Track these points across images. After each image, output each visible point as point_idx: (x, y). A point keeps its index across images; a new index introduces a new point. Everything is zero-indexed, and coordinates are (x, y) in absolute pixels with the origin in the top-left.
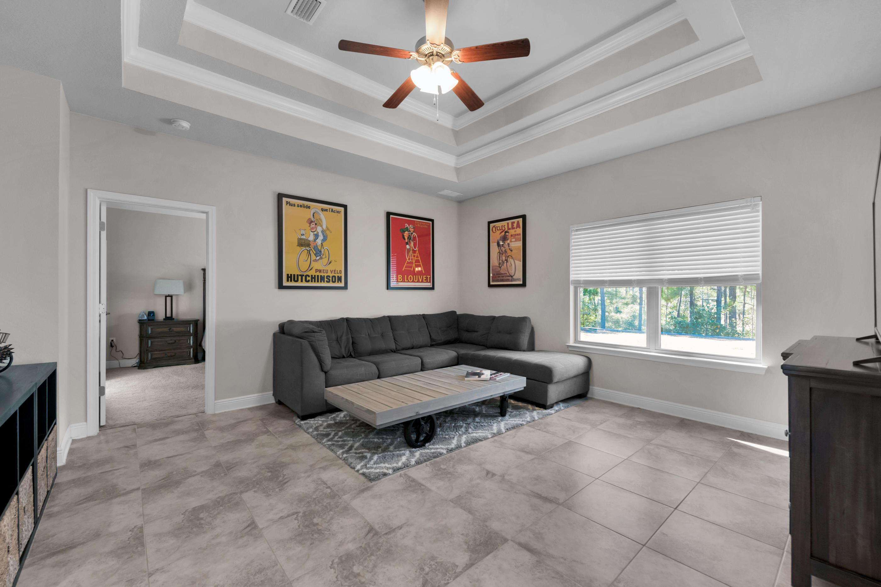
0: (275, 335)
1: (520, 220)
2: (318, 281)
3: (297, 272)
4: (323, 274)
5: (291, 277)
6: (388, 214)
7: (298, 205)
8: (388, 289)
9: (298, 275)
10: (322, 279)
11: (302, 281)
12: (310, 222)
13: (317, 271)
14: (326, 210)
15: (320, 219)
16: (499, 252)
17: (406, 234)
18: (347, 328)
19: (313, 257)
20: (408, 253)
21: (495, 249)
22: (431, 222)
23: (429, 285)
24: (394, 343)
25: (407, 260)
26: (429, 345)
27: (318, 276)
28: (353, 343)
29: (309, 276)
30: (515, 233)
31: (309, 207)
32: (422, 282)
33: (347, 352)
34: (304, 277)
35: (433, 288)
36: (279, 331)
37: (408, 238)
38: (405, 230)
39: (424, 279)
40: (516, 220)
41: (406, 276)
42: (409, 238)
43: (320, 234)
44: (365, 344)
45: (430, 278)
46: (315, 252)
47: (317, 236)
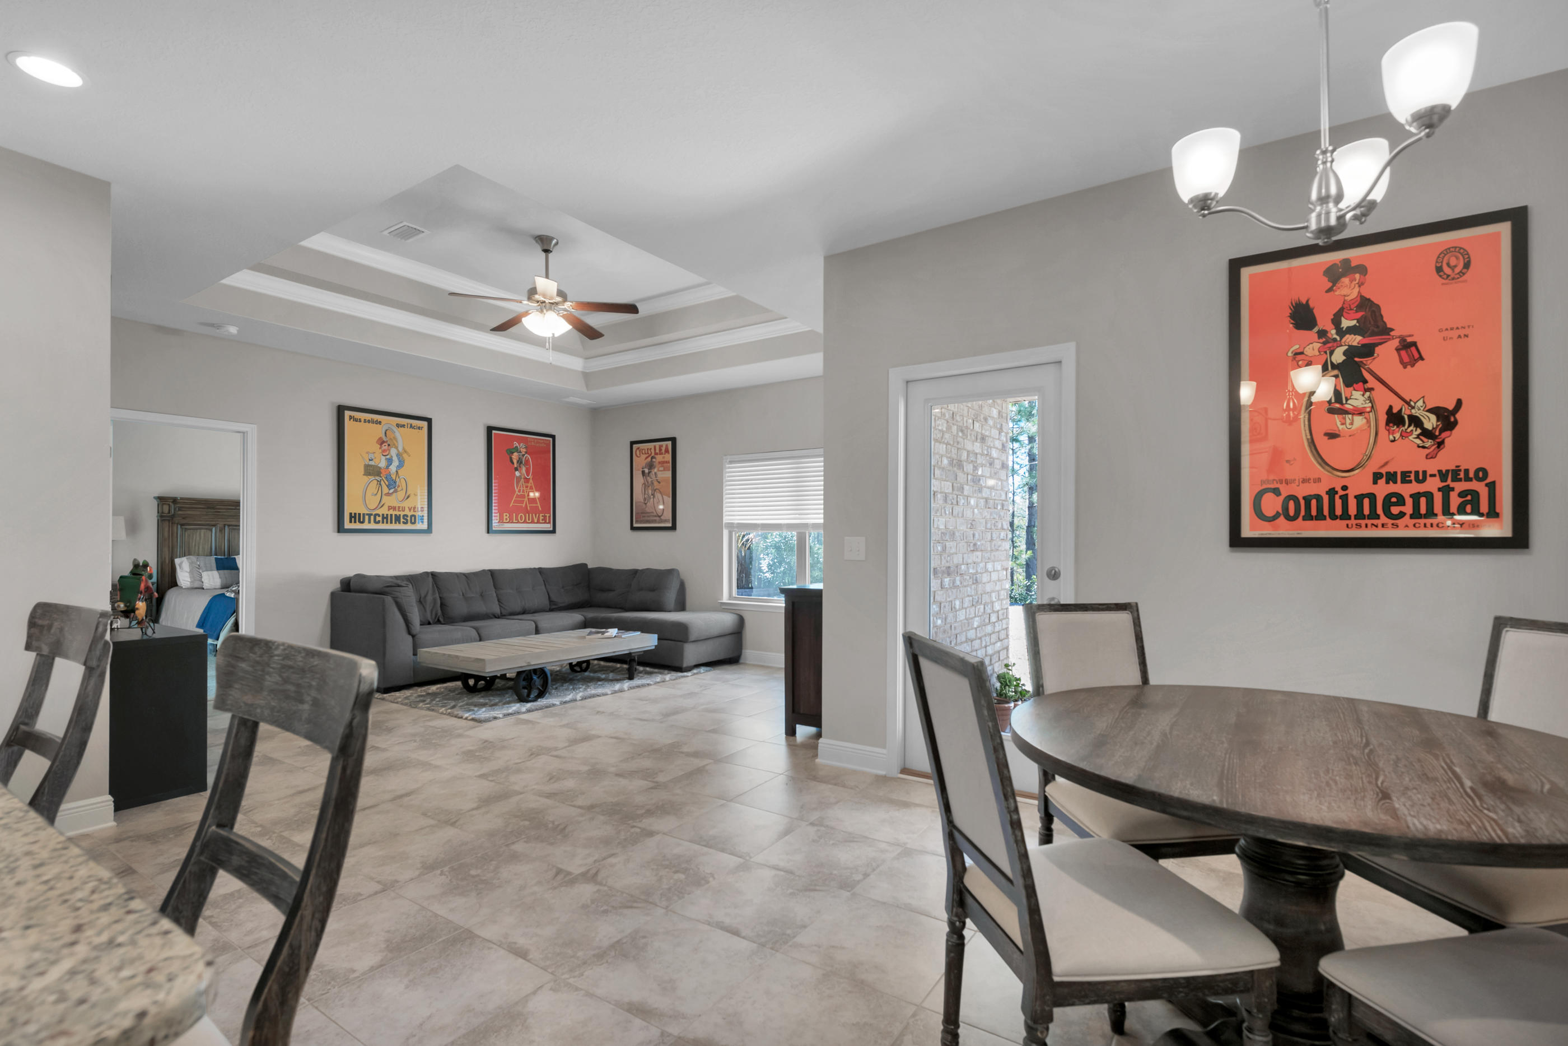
0: (333, 595)
1: (669, 443)
2: (391, 523)
3: (363, 510)
4: (398, 513)
5: (355, 517)
6: (490, 429)
7: (365, 420)
8: (488, 532)
9: (364, 514)
10: (398, 519)
11: (369, 522)
12: (381, 442)
13: (390, 508)
14: (403, 426)
15: (395, 438)
16: (644, 484)
17: (515, 456)
18: (433, 585)
19: (386, 490)
20: (518, 483)
21: (639, 481)
22: (551, 439)
23: (549, 527)
24: (498, 606)
25: (517, 492)
26: (548, 610)
27: (391, 515)
28: (442, 605)
29: (379, 516)
30: (663, 460)
31: (380, 423)
32: (538, 522)
33: (434, 617)
34: (374, 517)
35: (553, 531)
36: (340, 590)
37: (518, 462)
38: (513, 451)
39: (541, 518)
40: (664, 443)
41: (514, 515)
42: (520, 462)
43: (395, 458)
44: (459, 607)
45: (550, 517)
46: (387, 483)
47: (390, 461)
